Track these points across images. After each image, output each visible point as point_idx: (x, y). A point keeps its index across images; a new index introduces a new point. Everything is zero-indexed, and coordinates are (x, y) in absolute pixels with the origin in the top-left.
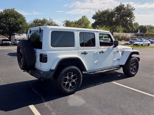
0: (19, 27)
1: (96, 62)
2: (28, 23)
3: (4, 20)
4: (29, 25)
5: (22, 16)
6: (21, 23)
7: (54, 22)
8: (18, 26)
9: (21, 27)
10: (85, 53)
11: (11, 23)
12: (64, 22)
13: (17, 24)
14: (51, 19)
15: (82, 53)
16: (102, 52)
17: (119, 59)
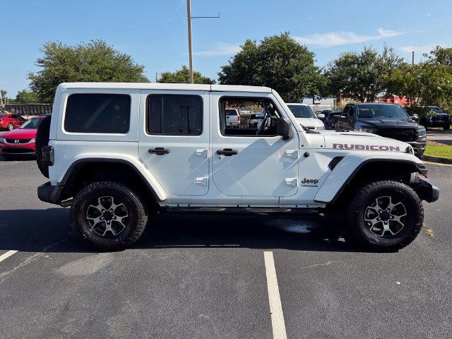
0: (291, 80)
1: (201, 179)
2: (320, 69)
3: (259, 65)
4: (323, 73)
5: (305, 51)
6: (297, 70)
7: (400, 58)
8: (289, 78)
9: (296, 81)
10: (160, 152)
11: (274, 72)
12: (429, 55)
13: (289, 74)
14: (388, 49)
15: (151, 151)
16: (229, 152)
17: (315, 182)
